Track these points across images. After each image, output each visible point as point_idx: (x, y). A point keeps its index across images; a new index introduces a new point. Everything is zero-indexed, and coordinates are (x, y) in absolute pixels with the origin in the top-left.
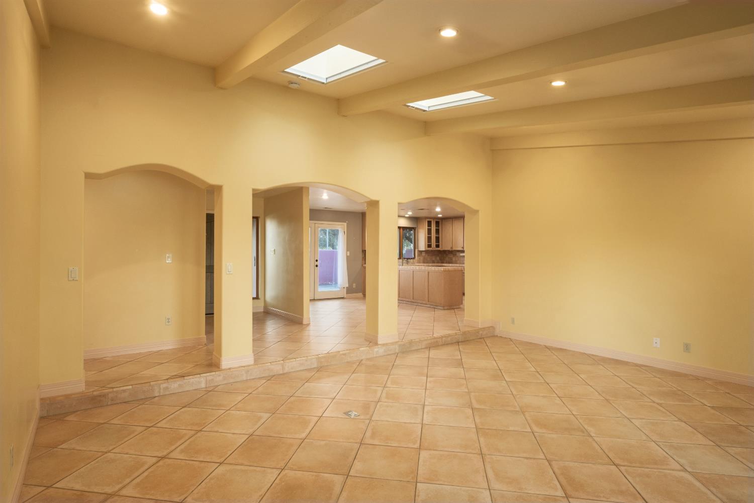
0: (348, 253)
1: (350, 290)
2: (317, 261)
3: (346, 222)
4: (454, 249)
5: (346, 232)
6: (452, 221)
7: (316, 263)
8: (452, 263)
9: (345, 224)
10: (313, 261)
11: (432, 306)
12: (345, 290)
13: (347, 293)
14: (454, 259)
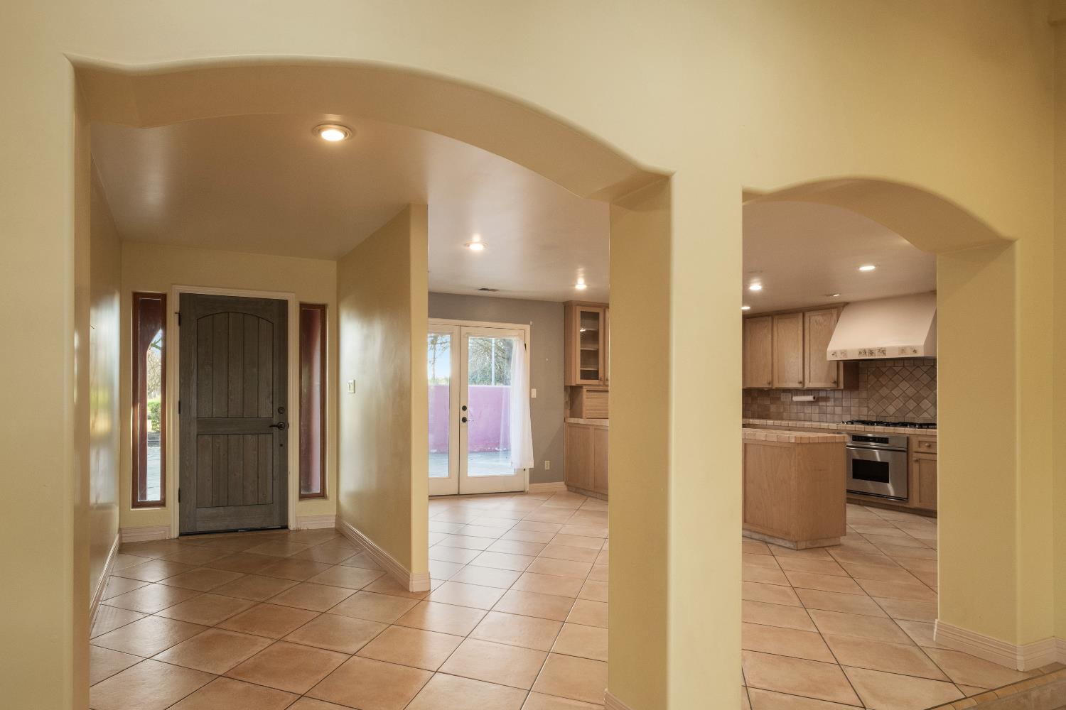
0: (534, 391)
1: (537, 475)
2: (465, 408)
3: (529, 324)
4: (776, 385)
5: (528, 346)
6: (772, 319)
7: (463, 414)
8: (767, 417)
9: (528, 328)
10: (456, 408)
11: (756, 536)
12: (527, 473)
13: (531, 482)
14: (773, 408)
